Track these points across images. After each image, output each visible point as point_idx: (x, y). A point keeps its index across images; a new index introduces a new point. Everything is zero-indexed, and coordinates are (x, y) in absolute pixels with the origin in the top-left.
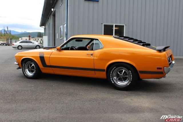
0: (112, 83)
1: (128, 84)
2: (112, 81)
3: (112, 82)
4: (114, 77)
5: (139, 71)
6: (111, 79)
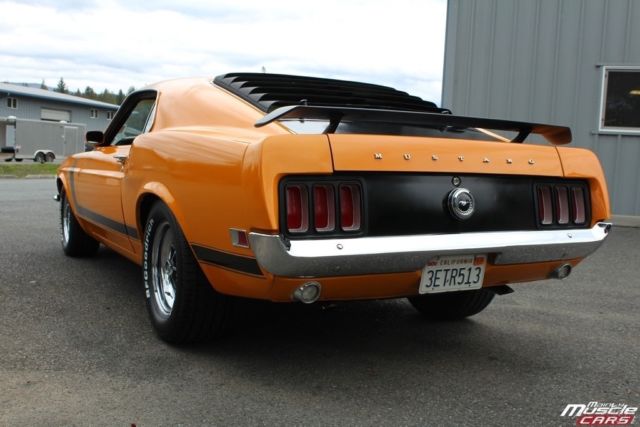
2: (147, 286)
4: (160, 267)
5: (193, 246)
6: (146, 278)
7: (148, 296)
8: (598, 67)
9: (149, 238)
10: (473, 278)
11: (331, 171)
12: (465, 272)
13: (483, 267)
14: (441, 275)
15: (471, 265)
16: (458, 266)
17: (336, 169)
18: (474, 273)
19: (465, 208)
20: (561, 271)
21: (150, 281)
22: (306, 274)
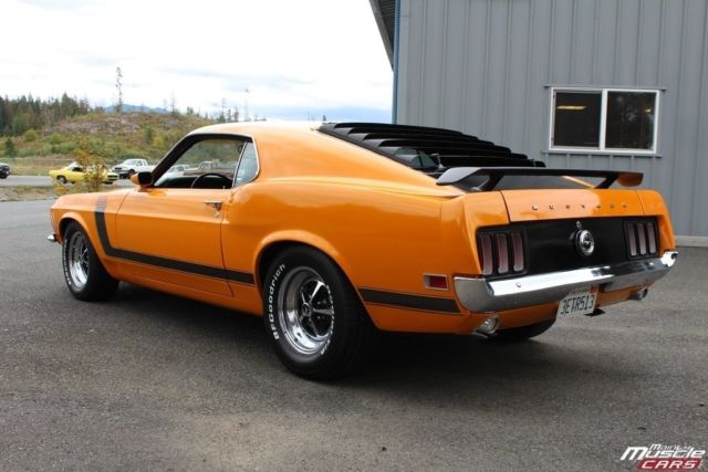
0: (273, 337)
1: (322, 353)
2: (274, 328)
3: (275, 333)
4: (285, 309)
5: (360, 290)
6: (272, 321)
7: (277, 337)
8: (547, 87)
9: (275, 283)
10: (589, 304)
11: (507, 222)
12: (585, 300)
13: (595, 294)
14: (571, 303)
15: (588, 294)
16: (581, 295)
17: (512, 220)
18: (591, 299)
19: (588, 247)
20: (641, 293)
21: (277, 323)
22: (489, 309)
